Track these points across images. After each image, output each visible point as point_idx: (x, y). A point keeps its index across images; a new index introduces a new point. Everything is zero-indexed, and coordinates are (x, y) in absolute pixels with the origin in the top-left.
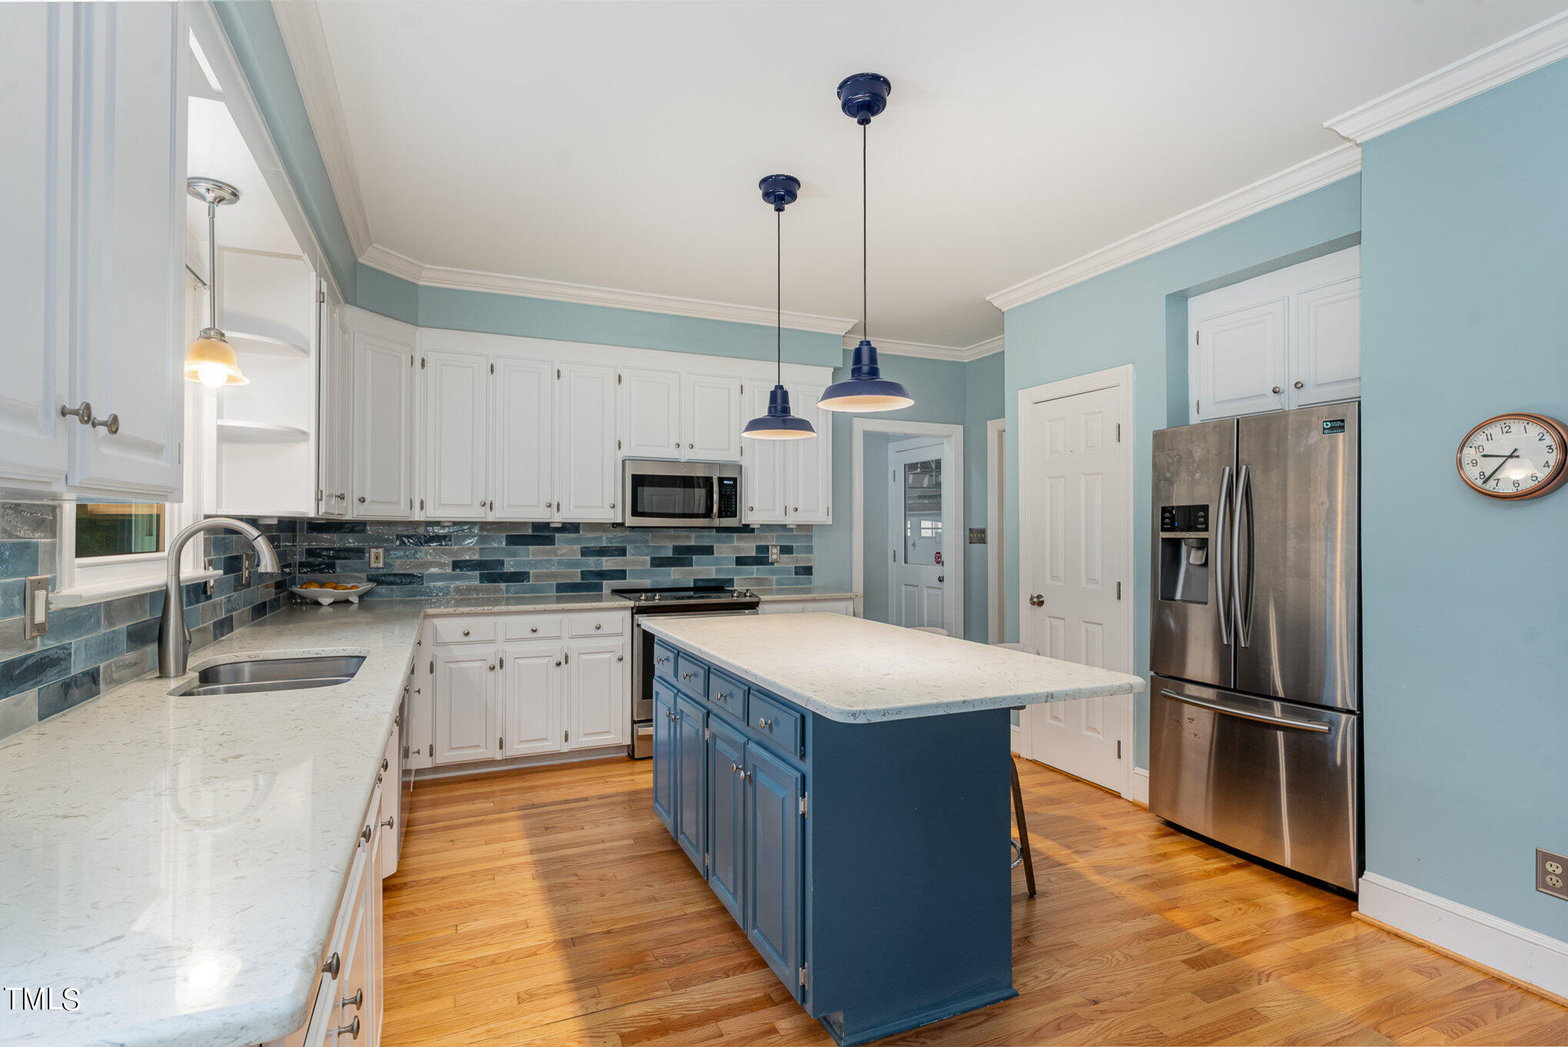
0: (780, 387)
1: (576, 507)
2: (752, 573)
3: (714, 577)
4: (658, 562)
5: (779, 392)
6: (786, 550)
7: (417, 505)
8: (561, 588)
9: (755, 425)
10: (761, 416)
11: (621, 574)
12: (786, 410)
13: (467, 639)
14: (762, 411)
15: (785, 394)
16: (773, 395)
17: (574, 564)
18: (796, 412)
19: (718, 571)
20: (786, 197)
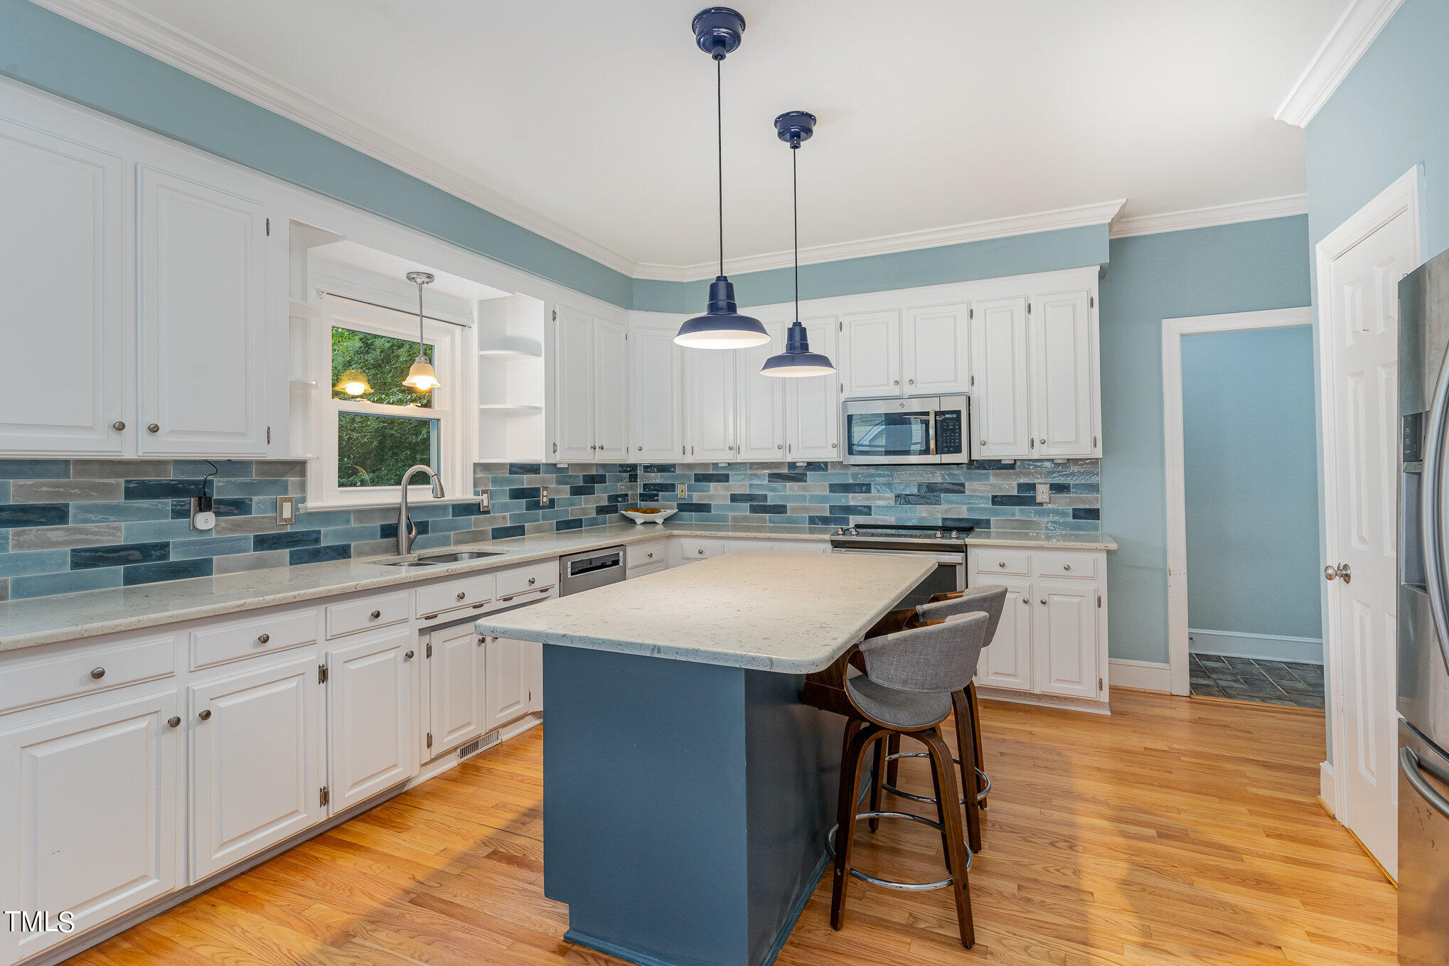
0: (797, 324)
1: (803, 448)
2: (1014, 514)
3: (966, 516)
4: (903, 499)
5: (797, 330)
6: (1058, 488)
7: (688, 450)
8: (812, 520)
9: (773, 362)
10: (780, 354)
11: (867, 510)
12: (805, 347)
13: (701, 556)
14: (781, 349)
15: (803, 331)
16: (791, 332)
17: (823, 499)
18: (814, 349)
19: (969, 510)
20: (803, 134)
